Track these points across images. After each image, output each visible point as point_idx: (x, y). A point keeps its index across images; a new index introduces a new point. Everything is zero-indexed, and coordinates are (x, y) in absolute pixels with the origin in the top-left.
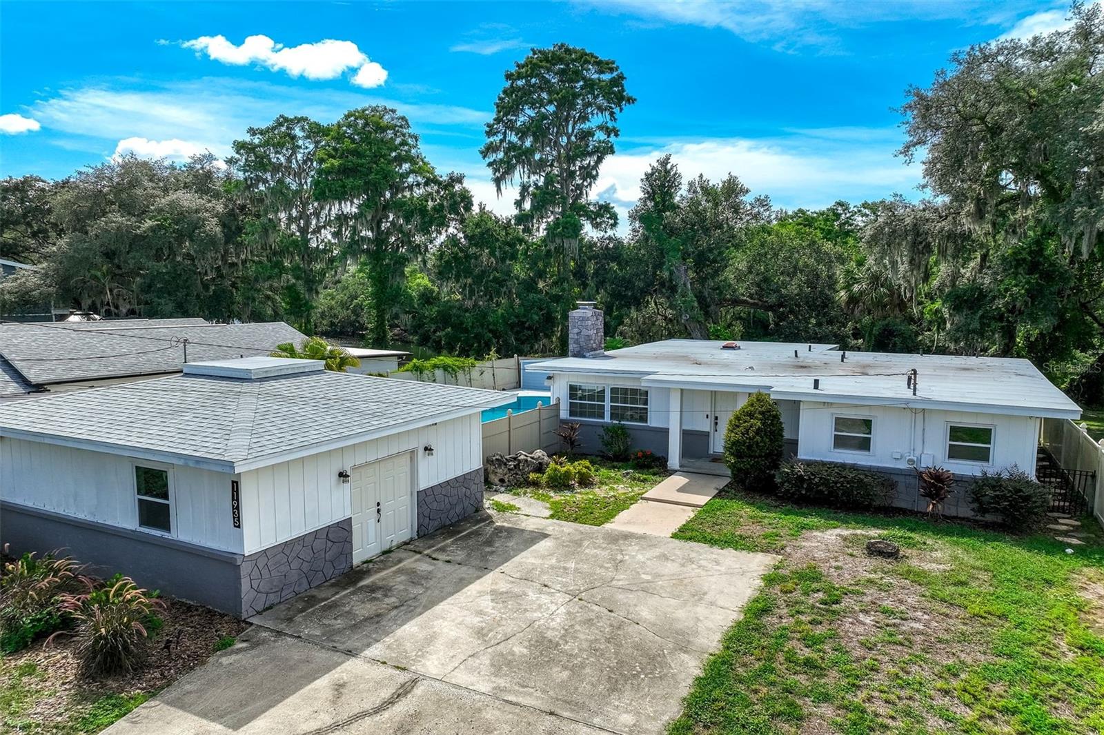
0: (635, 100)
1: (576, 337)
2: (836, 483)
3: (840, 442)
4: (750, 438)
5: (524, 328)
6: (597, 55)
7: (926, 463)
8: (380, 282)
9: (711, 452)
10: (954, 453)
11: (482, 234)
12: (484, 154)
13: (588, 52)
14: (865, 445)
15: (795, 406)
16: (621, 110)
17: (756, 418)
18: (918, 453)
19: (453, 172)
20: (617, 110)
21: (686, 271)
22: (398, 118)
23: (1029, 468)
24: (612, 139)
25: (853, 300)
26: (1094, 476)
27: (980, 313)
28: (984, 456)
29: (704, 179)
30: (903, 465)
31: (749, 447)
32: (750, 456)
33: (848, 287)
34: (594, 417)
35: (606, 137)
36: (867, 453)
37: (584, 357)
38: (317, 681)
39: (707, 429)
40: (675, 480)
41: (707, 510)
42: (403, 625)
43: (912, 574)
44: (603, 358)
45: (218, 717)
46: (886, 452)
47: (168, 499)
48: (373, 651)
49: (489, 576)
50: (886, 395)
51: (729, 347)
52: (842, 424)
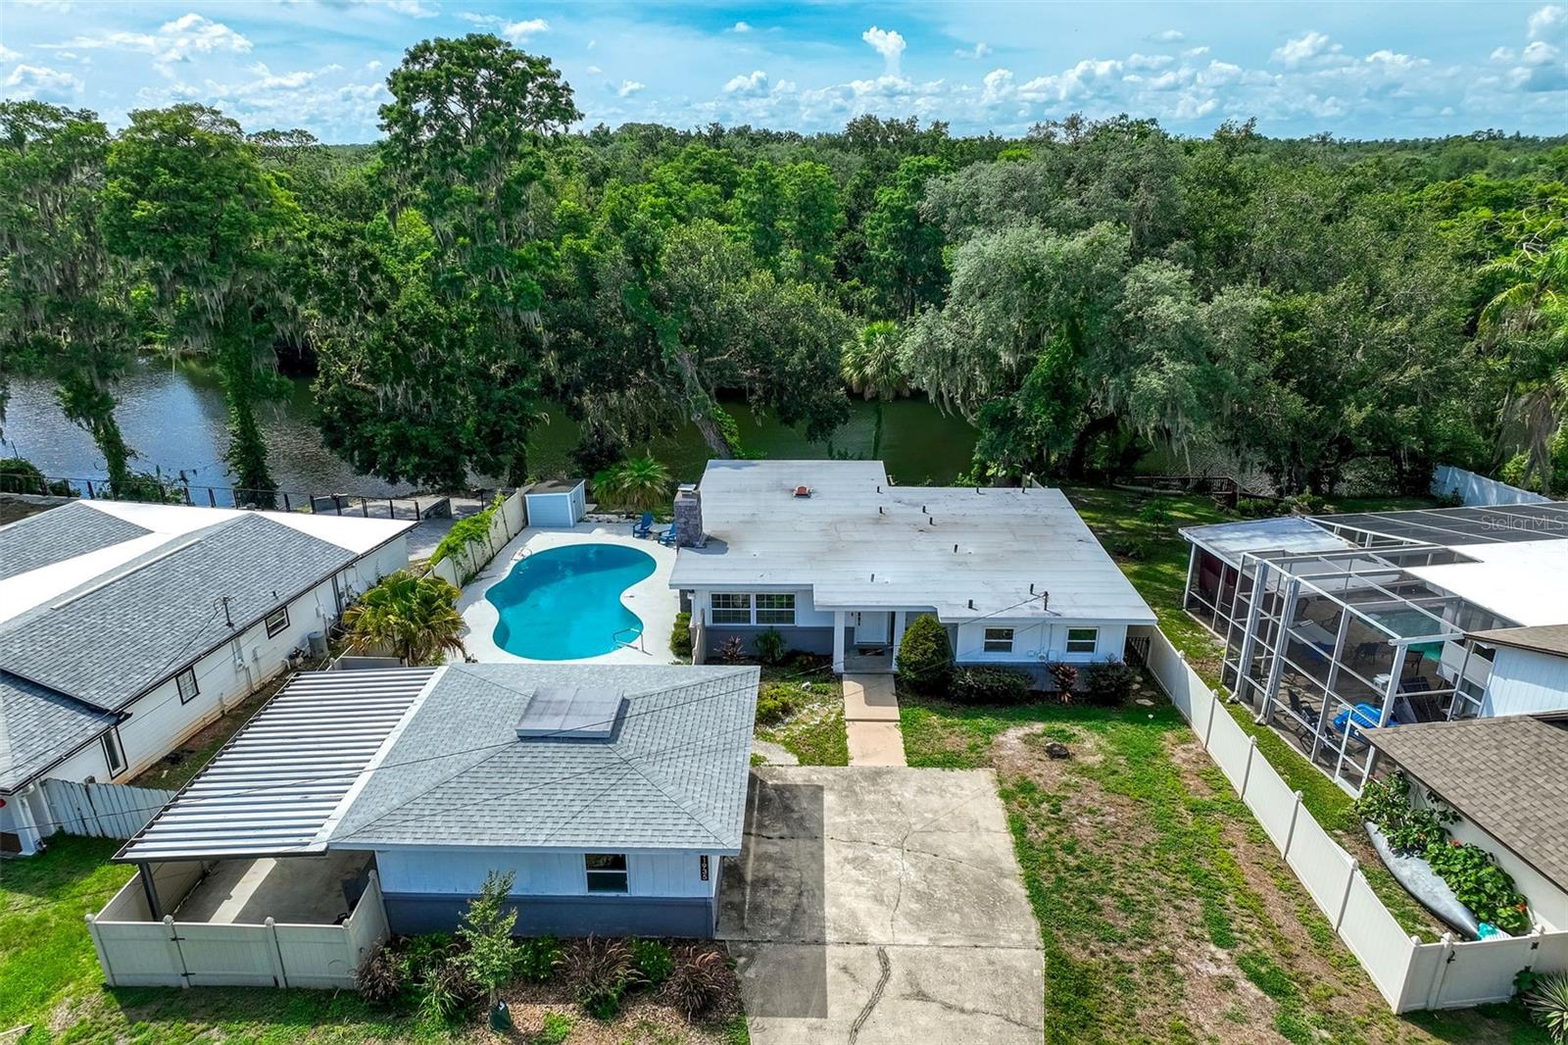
1: (684, 526)
2: (997, 687)
7: (1053, 658)
9: (856, 644)
10: (1071, 648)
14: (1008, 648)
15: (955, 626)
17: (931, 640)
18: (1046, 650)
21: (690, 358)
23: (1119, 656)
25: (865, 382)
26: (1148, 642)
28: (1090, 648)
30: (1034, 660)
31: (928, 663)
34: (739, 622)
36: (1009, 654)
37: (693, 546)
38: (827, 970)
39: (852, 625)
40: (852, 689)
41: (906, 724)
42: (823, 909)
43: (1085, 771)
44: (713, 544)
45: (805, 1014)
46: (1023, 651)
47: (624, 868)
48: (830, 936)
49: (828, 845)
50: (1025, 612)
51: (803, 494)
52: (990, 633)
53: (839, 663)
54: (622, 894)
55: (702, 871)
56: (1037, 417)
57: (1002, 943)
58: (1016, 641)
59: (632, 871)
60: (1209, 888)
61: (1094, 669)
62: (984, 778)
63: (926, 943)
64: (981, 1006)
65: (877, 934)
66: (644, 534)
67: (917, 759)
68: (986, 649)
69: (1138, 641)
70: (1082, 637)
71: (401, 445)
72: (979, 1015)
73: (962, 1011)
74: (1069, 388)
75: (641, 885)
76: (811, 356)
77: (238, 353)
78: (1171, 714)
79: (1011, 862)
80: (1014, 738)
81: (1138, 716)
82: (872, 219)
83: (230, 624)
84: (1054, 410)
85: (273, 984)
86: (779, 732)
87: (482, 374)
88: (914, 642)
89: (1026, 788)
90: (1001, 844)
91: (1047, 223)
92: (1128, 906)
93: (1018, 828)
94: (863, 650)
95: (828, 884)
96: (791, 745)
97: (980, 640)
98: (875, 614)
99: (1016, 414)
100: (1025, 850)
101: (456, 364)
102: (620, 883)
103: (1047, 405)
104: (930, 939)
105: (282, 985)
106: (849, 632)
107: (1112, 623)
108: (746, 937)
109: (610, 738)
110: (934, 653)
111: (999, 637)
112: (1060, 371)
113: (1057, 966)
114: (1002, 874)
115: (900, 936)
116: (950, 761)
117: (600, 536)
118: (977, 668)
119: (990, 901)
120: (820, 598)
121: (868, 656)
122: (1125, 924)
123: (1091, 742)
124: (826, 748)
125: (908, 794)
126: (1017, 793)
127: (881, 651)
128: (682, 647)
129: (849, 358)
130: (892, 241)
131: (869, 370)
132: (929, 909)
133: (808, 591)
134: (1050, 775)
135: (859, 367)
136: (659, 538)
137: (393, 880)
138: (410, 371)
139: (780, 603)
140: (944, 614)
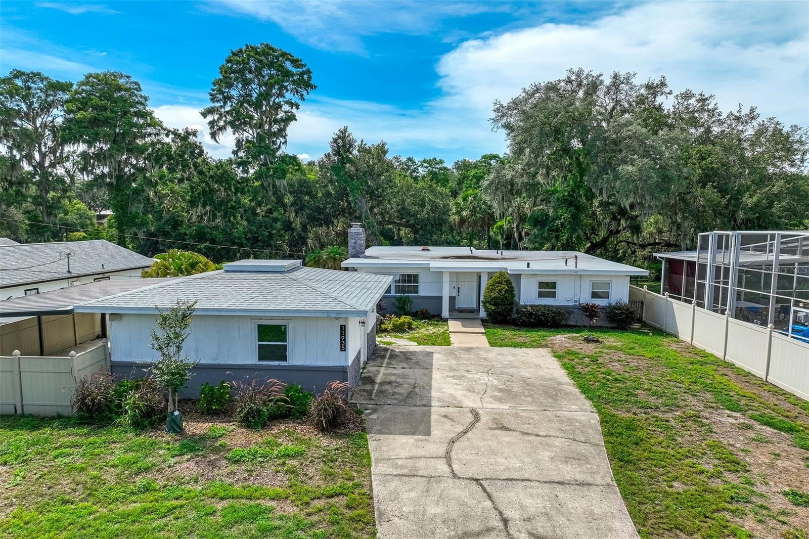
0: (316, 87)
1: (353, 245)
2: (548, 314)
3: (541, 295)
4: (502, 295)
5: (258, 241)
6: (293, 55)
7: (583, 302)
8: (121, 208)
9: (456, 308)
10: (594, 295)
11: (222, 174)
12: (204, 115)
13: (288, 53)
14: (553, 295)
15: (518, 276)
16: (308, 93)
17: (504, 284)
18: (578, 297)
19: (187, 128)
20: (305, 93)
21: (366, 202)
22: (132, 83)
24: (294, 110)
25: (462, 221)
26: (642, 303)
27: (547, 228)
28: (606, 296)
29: (364, 143)
30: (571, 304)
31: (502, 300)
32: (502, 305)
33: (458, 213)
35: (290, 108)
36: (554, 299)
37: (359, 257)
38: (432, 417)
39: (454, 295)
40: (454, 324)
41: (489, 334)
42: (431, 393)
43: (611, 347)
44: (369, 257)
45: (414, 434)
46: (563, 297)
47: (286, 342)
48: (434, 403)
49: (434, 371)
50: (562, 269)
51: (426, 249)
52: (542, 285)
53: (445, 313)
54: (283, 363)
55: (341, 343)
56: (561, 216)
57: (565, 409)
58: (559, 290)
61: (609, 308)
62: (542, 351)
63: (508, 408)
64: (552, 433)
65: (470, 404)
67: (496, 344)
68: (539, 296)
69: (636, 303)
70: (600, 290)
72: (551, 438)
73: (537, 435)
74: (579, 202)
75: (297, 357)
76: (433, 211)
77: (122, 201)
79: (565, 379)
81: (643, 333)
82: (467, 184)
83: (69, 272)
84: (571, 211)
85: (12, 411)
86: (406, 336)
88: (493, 286)
89: (572, 353)
90: (557, 373)
92: (657, 394)
93: (569, 367)
94: (461, 311)
95: (434, 383)
96: (413, 339)
97: (535, 290)
99: (548, 215)
100: (575, 375)
101: (238, 202)
103: (567, 210)
104: (510, 407)
105: (19, 411)
106: (452, 299)
107: (619, 275)
108: (372, 402)
109: (285, 272)
110: (506, 291)
111: (547, 287)
112: (573, 191)
114: (560, 383)
115: (487, 405)
116: (519, 345)
118: (534, 306)
119: (553, 393)
120: (434, 265)
121: (464, 312)
122: (656, 401)
123: (613, 339)
124: (436, 340)
125: (491, 355)
126: (566, 355)
127: (472, 311)
129: (453, 210)
131: (464, 214)
132: (509, 395)
134: (588, 348)
138: (212, 202)
139: (410, 280)
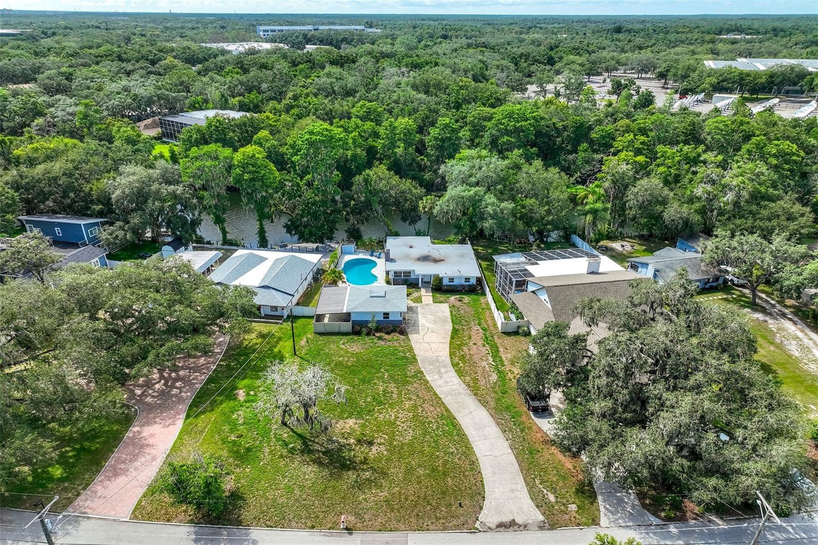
7: (462, 283)
10: (465, 281)
17: (438, 280)
18: (460, 282)
23: (475, 283)
28: (469, 281)
30: (458, 284)
34: (400, 277)
37: (389, 261)
38: (419, 329)
39: (423, 278)
40: (423, 290)
41: (433, 296)
43: (465, 303)
44: (392, 260)
45: (417, 334)
46: (456, 282)
48: (420, 325)
49: (419, 314)
50: (456, 275)
51: (411, 247)
53: (420, 286)
54: (388, 320)
55: (401, 315)
57: (446, 326)
58: (455, 280)
59: (390, 316)
60: (479, 319)
61: (470, 286)
62: (447, 305)
64: (442, 333)
65: (427, 325)
66: (372, 255)
67: (434, 302)
68: (449, 282)
69: (479, 280)
70: (467, 279)
71: (311, 233)
73: (439, 333)
75: (391, 318)
78: (484, 294)
79: (450, 317)
80: (453, 298)
81: (478, 294)
85: (338, 332)
86: (409, 298)
87: (325, 212)
88: (435, 280)
89: (454, 306)
90: (449, 314)
91: (467, 184)
92: (466, 321)
93: (451, 312)
94: (425, 282)
95: (419, 319)
96: (411, 300)
97: (448, 280)
98: (427, 275)
100: (452, 315)
102: (388, 318)
104: (436, 326)
107: (473, 277)
108: (407, 325)
109: (384, 297)
110: (439, 283)
111: (451, 280)
113: (454, 328)
114: (447, 318)
115: (431, 326)
116: (441, 302)
117: (361, 256)
118: (447, 286)
119: (445, 321)
120: (417, 273)
121: (426, 283)
122: (465, 323)
123: (466, 299)
124: (418, 300)
125: (433, 307)
126: (452, 307)
127: (429, 283)
128: (388, 282)
129: (421, 205)
130: (435, 147)
131: (426, 209)
132: (435, 322)
133: (414, 271)
134: (458, 304)
135: (424, 208)
136: (376, 256)
137: (353, 318)
139: (408, 273)
140: (440, 276)
